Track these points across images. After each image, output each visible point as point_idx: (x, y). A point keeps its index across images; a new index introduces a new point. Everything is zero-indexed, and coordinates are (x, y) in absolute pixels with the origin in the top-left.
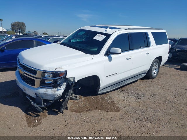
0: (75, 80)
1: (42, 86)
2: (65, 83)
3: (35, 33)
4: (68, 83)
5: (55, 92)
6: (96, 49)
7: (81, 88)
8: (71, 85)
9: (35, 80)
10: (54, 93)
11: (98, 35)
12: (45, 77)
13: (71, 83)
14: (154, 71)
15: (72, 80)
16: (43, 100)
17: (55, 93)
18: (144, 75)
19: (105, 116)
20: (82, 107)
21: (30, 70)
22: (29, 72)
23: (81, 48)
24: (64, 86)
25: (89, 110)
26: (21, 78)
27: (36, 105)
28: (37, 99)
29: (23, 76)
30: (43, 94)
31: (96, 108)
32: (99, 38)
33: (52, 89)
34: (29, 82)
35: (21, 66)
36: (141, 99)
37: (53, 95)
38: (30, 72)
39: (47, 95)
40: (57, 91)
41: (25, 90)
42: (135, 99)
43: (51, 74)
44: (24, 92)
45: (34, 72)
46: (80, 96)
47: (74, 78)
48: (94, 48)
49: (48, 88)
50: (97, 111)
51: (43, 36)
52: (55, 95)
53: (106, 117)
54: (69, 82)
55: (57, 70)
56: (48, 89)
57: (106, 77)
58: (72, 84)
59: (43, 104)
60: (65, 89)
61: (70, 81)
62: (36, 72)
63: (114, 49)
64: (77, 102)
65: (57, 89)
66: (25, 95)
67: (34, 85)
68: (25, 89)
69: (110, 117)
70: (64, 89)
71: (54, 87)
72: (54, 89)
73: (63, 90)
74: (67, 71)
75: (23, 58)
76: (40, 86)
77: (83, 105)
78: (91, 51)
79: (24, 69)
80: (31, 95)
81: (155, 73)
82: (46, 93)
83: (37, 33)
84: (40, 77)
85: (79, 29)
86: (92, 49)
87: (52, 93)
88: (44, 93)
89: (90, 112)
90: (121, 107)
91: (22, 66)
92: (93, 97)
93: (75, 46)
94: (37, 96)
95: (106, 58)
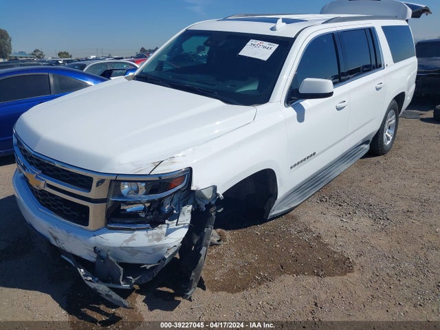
0: (217, 195)
1: (113, 222)
2: (190, 207)
3: (38, 54)
4: (195, 205)
5: (159, 239)
6: (253, 87)
7: (222, 209)
8: (205, 208)
9: (87, 209)
10: (156, 243)
11: (252, 42)
12: (121, 196)
13: (206, 206)
14: (387, 133)
15: (209, 195)
16: (121, 269)
17: (161, 243)
18: (367, 147)
19: (323, 297)
20: (237, 268)
21: (64, 173)
22: (62, 180)
23: (207, 86)
24: (186, 216)
25: (264, 280)
26: (38, 198)
27: (102, 288)
28: (102, 265)
29: (43, 193)
30: (122, 248)
31: (283, 269)
32: (259, 51)
33: (150, 232)
34: (68, 211)
35: (31, 164)
36: (388, 219)
37: (155, 249)
38: (65, 181)
39: (134, 251)
40: (168, 233)
41: (55, 238)
42: (371, 222)
43: (144, 184)
44: (54, 242)
45: (83, 181)
46: (219, 230)
47: (215, 188)
48: (247, 84)
49: (134, 230)
50: (289, 279)
51: (60, 62)
52: (161, 248)
53: (325, 296)
54: (199, 202)
55: (159, 171)
56: (136, 232)
57: (291, 168)
58: (209, 206)
59: (125, 279)
60: (190, 227)
61: (203, 198)
62: (91, 179)
63: (310, 83)
64: (218, 253)
65: (164, 228)
66: (57, 252)
67: (87, 224)
68: (55, 234)
69: (336, 295)
70: (185, 227)
71: (155, 223)
72: (157, 230)
73: (185, 231)
74: (190, 170)
75: (36, 138)
76: (106, 224)
77: (240, 262)
78: (239, 93)
79: (44, 172)
80: (78, 253)
81: (388, 139)
82: (131, 244)
83: (42, 54)
84: (104, 196)
85: (184, 30)
86: (241, 87)
87: (150, 244)
88: (125, 245)
89: (271, 284)
90: (351, 253)
91: (35, 161)
92: (258, 229)
93: (188, 84)
94: (100, 257)
95: (291, 112)
